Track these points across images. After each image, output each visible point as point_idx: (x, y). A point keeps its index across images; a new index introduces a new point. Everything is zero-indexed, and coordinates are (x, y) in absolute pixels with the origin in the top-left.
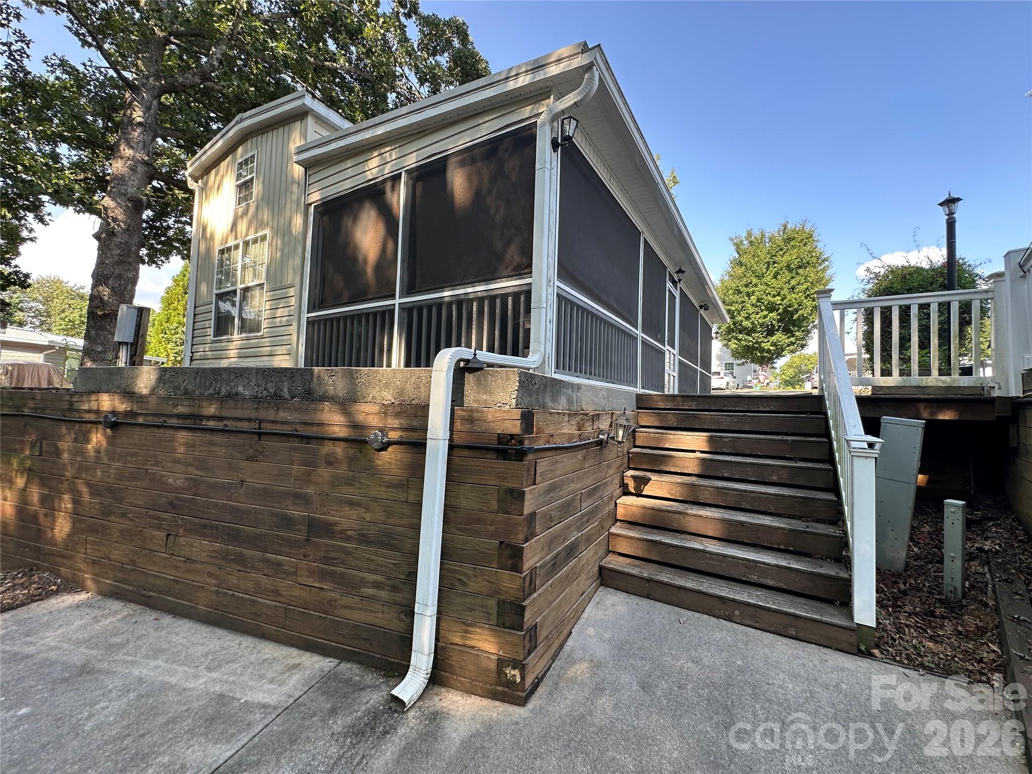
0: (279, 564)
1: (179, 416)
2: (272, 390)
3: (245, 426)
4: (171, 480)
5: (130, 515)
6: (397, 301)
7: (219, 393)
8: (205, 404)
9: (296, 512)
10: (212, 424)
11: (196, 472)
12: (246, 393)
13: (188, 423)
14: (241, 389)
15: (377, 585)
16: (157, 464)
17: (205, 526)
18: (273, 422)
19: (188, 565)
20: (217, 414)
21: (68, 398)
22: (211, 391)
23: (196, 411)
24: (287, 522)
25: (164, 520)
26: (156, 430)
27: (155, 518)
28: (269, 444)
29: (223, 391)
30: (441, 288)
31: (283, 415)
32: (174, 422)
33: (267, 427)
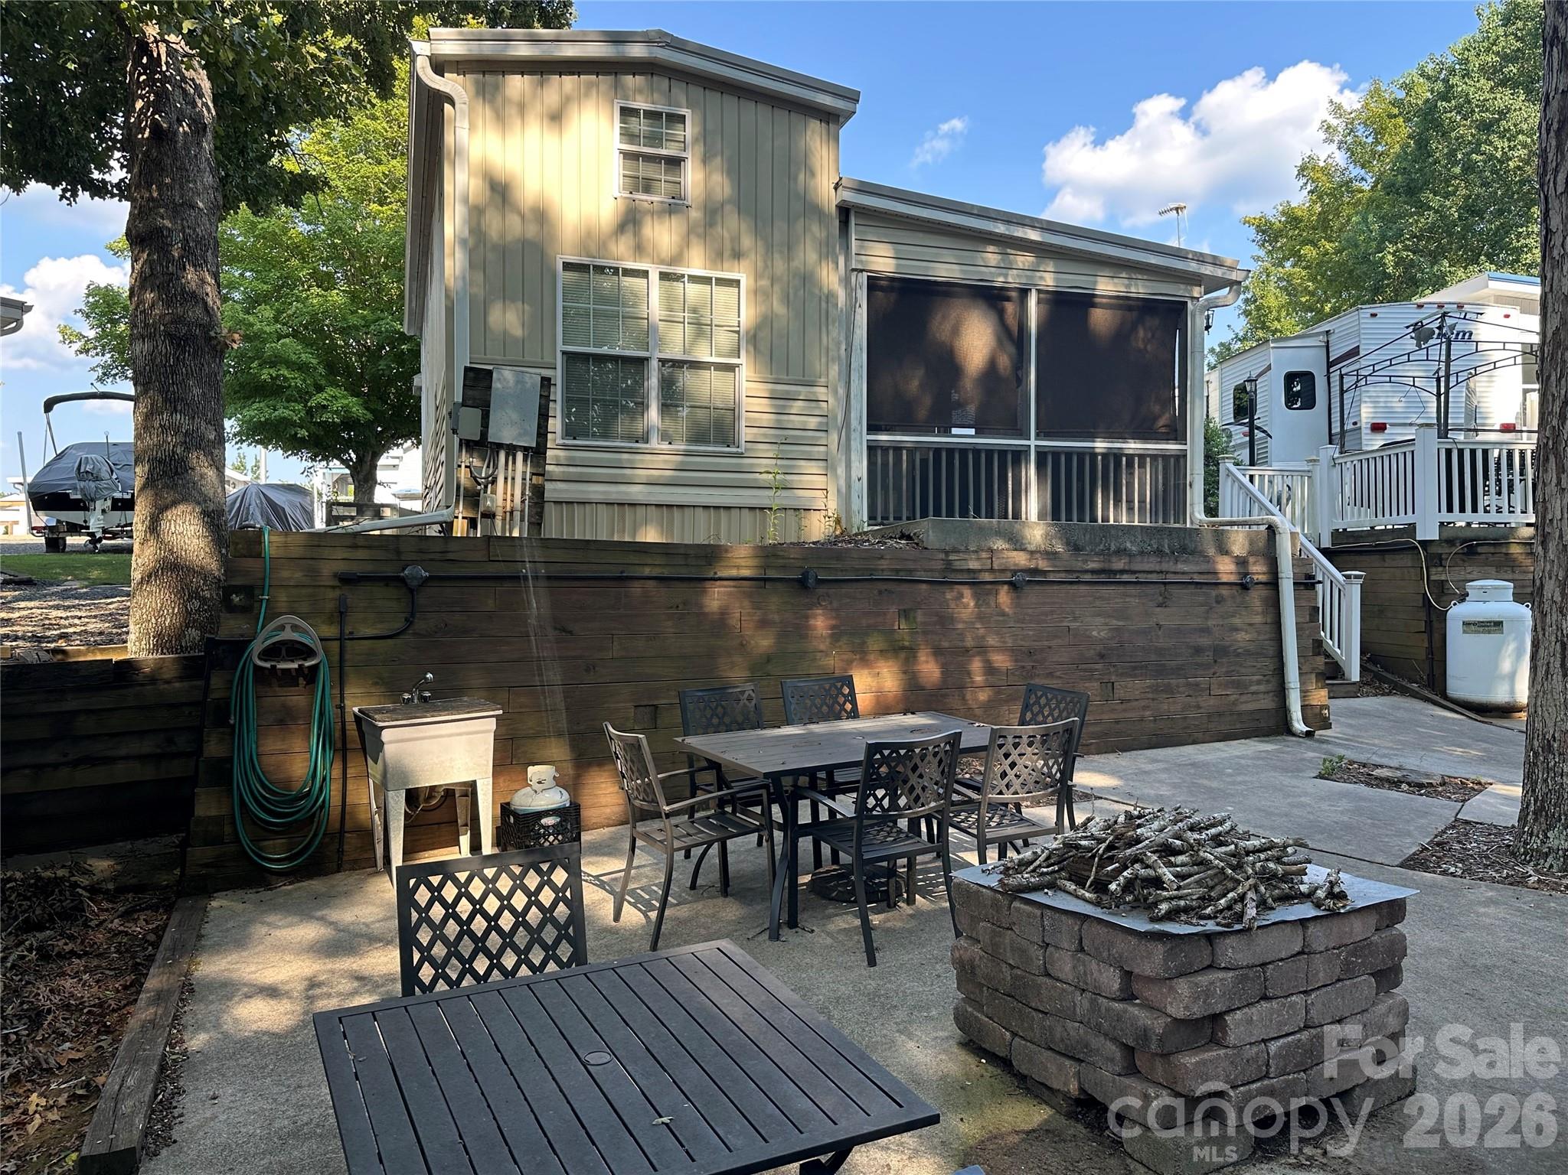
0: (1197, 685)
1: (1093, 572)
2: (1155, 546)
3: (1154, 578)
4: (1095, 633)
5: (1058, 674)
6: (1033, 442)
7: (1109, 549)
8: (1114, 559)
9: (1204, 641)
10: (1125, 578)
11: (1115, 622)
12: (1134, 548)
13: (1103, 578)
14: (1128, 545)
15: (1259, 683)
16: (1075, 619)
17: (1135, 668)
18: (1175, 573)
19: (1124, 706)
20: (1127, 568)
21: (942, 556)
22: (1101, 547)
23: (1106, 566)
24: (1198, 650)
25: (1096, 670)
26: (1069, 587)
27: (1085, 670)
28: (1175, 591)
29: (1113, 548)
30: (1092, 437)
31: (1181, 567)
32: (1088, 577)
33: (1171, 578)
